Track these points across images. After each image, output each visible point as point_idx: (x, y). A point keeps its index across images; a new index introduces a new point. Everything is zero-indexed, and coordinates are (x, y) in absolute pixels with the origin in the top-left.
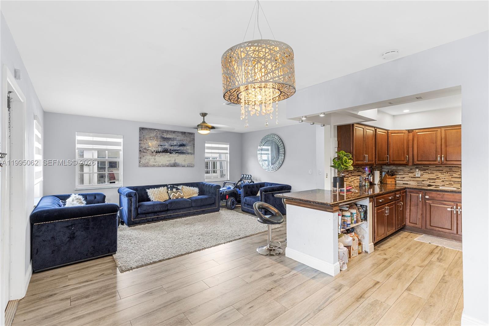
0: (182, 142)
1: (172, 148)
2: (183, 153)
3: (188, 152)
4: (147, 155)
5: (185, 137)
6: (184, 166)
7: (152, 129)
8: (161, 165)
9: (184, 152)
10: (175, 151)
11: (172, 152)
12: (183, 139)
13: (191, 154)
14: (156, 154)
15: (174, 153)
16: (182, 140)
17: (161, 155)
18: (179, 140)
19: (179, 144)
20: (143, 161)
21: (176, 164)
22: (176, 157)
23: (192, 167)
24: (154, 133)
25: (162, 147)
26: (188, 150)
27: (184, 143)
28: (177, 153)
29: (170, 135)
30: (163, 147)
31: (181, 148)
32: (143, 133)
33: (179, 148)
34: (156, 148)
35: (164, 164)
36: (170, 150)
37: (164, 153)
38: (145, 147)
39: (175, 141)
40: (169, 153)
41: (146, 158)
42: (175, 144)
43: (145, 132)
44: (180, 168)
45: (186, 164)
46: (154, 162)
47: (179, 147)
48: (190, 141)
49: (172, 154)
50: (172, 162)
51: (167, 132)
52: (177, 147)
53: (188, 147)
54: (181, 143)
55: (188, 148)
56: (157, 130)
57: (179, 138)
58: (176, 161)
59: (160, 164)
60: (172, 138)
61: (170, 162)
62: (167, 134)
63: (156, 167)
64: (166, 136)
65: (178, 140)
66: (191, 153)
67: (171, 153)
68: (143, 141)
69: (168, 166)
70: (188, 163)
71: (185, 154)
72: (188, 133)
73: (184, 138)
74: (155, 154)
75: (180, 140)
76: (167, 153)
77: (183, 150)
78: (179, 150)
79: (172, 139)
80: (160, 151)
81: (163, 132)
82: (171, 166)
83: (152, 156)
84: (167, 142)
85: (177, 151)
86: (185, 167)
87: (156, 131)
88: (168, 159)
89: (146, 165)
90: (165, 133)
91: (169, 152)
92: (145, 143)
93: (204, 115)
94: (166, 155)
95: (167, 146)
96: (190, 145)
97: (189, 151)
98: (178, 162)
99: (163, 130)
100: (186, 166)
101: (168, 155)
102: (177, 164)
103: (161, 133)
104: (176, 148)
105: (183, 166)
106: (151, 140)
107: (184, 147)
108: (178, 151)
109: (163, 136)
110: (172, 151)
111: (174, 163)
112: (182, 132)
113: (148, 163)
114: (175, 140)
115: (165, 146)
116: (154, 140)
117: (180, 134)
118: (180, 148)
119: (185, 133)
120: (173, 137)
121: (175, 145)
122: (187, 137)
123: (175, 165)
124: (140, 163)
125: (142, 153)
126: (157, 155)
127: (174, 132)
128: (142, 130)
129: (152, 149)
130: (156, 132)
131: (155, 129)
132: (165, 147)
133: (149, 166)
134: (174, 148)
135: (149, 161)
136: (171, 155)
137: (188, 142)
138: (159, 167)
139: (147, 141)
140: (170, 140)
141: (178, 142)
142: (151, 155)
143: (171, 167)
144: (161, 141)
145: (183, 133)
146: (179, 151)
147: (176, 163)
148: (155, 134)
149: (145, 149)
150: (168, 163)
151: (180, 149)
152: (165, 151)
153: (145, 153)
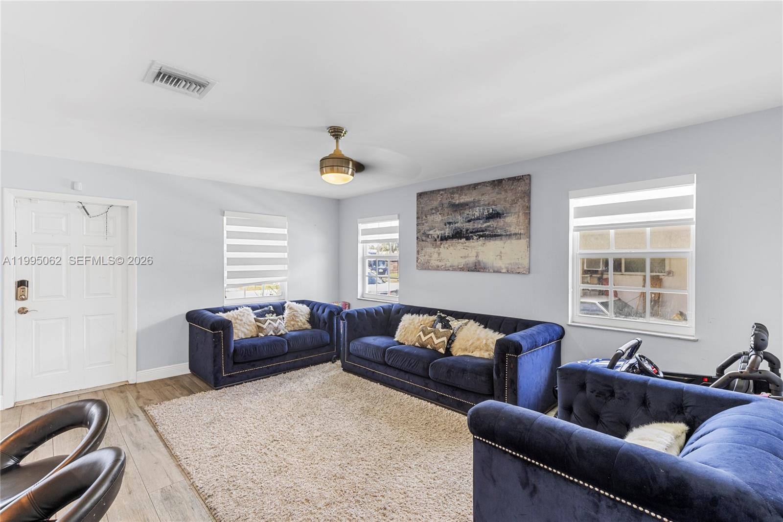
0: (493, 207)
1: (470, 226)
2: (496, 236)
3: (508, 233)
4: (428, 246)
5: (501, 193)
6: (498, 271)
7: (434, 191)
8: (450, 267)
9: (499, 232)
10: (477, 232)
11: (470, 235)
12: (495, 199)
13: (517, 236)
14: (441, 244)
15: (475, 238)
16: (494, 201)
17: (450, 244)
18: (486, 203)
19: (486, 213)
20: (422, 258)
21: (480, 265)
22: (480, 248)
23: (519, 273)
24: (437, 199)
25: (451, 225)
26: (510, 226)
27: (499, 208)
28: (480, 236)
29: (465, 195)
30: (454, 226)
31: (492, 223)
32: (421, 203)
33: (485, 225)
34: (441, 230)
35: (456, 264)
36: (467, 230)
37: (455, 241)
38: (424, 229)
39: (478, 208)
40: (464, 239)
41: (426, 252)
42: (477, 214)
43: (424, 200)
44: (488, 274)
45: (503, 267)
46: (438, 260)
47: (486, 222)
48: (513, 200)
49: (471, 241)
50: (472, 260)
51: (460, 189)
52: (481, 221)
53: (509, 219)
54: (491, 211)
55: (512, 222)
56: (443, 190)
57: (485, 199)
58: (480, 258)
59: (448, 264)
60: (471, 202)
61: (467, 259)
62: (460, 195)
63: (442, 270)
64: (459, 199)
65: (484, 205)
66: (516, 234)
67: (468, 239)
68: (421, 219)
69: (462, 269)
70: (511, 264)
71: (502, 239)
72: (509, 179)
73: (499, 196)
74: (439, 242)
75: (489, 204)
76: (461, 238)
77: (496, 228)
78: (486, 230)
79: (472, 205)
80: (448, 236)
81: (453, 193)
82: (470, 270)
83: (435, 248)
84: (460, 214)
85: (481, 233)
86: (500, 272)
87: (441, 192)
88: (464, 252)
89: (424, 266)
90: (457, 193)
91: (465, 237)
92: (424, 222)
93: (336, 133)
94: (459, 243)
95: (461, 223)
96: (515, 213)
97: (513, 230)
98: (484, 260)
99: (453, 188)
100: (504, 271)
101: (463, 244)
102: (482, 264)
103: (449, 196)
104: (480, 226)
105: (496, 270)
106: (433, 214)
107: (498, 219)
108: (483, 231)
109: (454, 201)
110: (471, 233)
111: (476, 263)
112: (494, 181)
113: (428, 262)
114: (477, 204)
115: (457, 223)
116: (438, 213)
117: (489, 188)
118: (488, 224)
119: (500, 181)
120: (472, 199)
121: (478, 219)
122: (506, 191)
123: (477, 268)
124: (417, 261)
125: (420, 243)
126: (442, 246)
127: (475, 186)
128: (420, 198)
129: (435, 233)
130: (441, 195)
131: (439, 190)
132: (456, 225)
133: (430, 268)
134: (476, 226)
135: (429, 258)
136: (468, 243)
137: (508, 205)
138: (446, 270)
139: (426, 217)
140: (467, 207)
141: (484, 209)
142: (433, 245)
143: (468, 271)
144: (450, 213)
145: (496, 182)
146: (487, 233)
147: (479, 262)
148: (440, 200)
149: (425, 234)
150: (462, 262)
151: (489, 226)
152: (458, 235)
153: (424, 242)
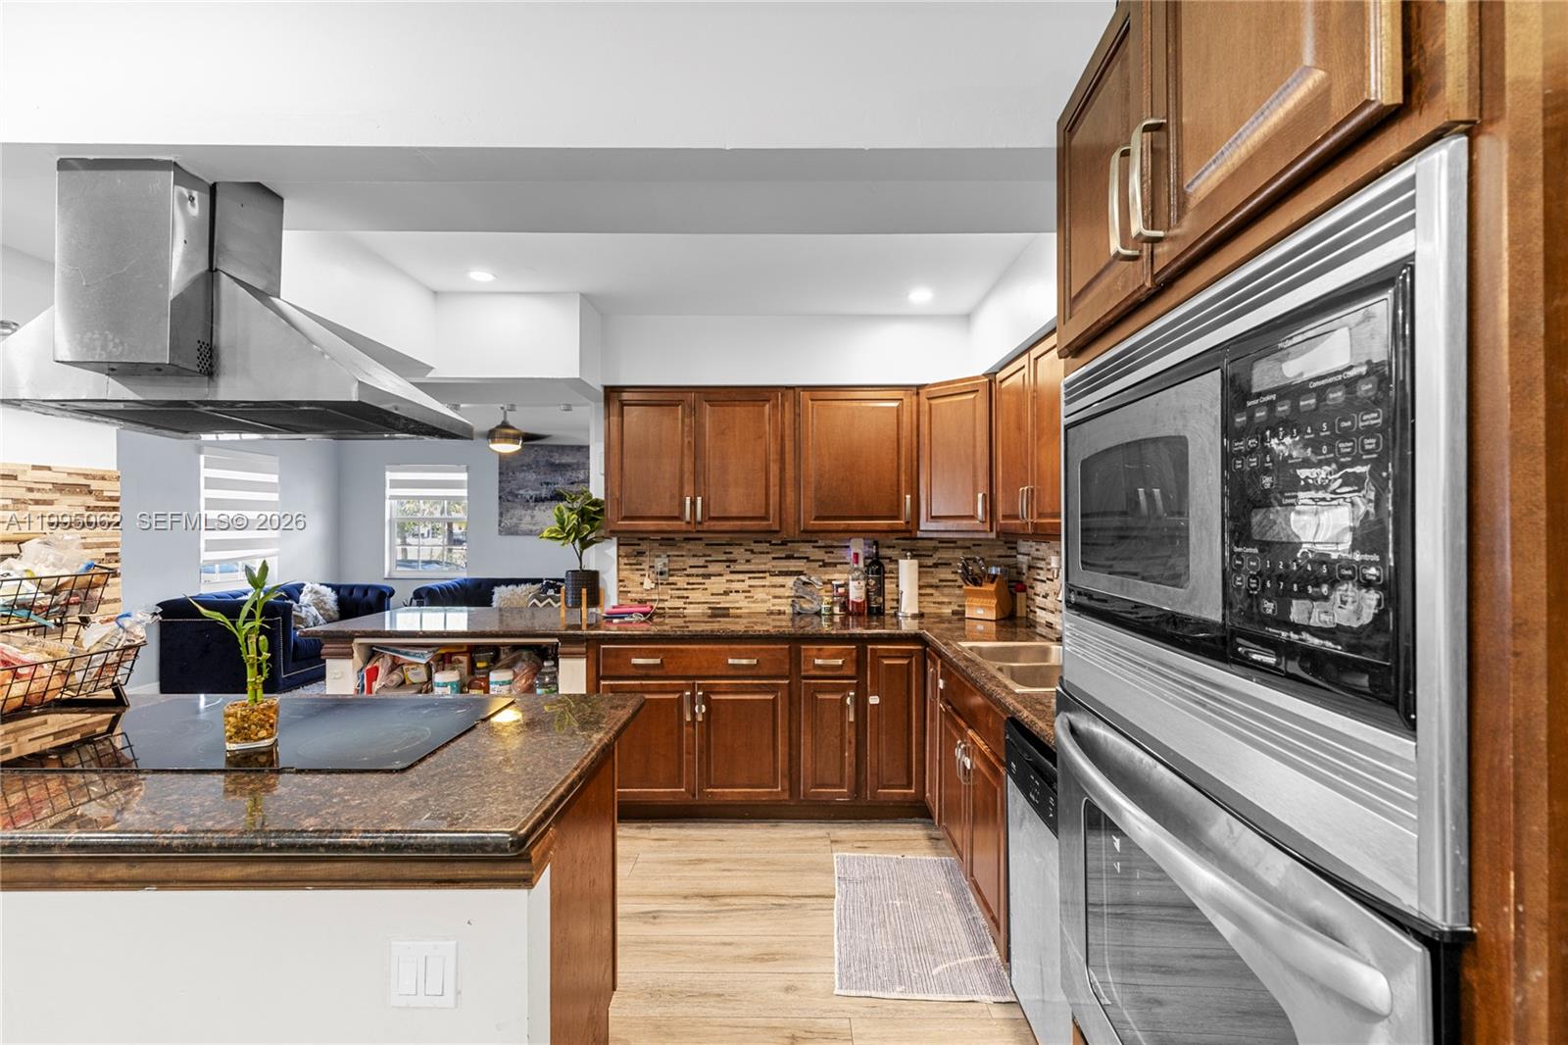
4: (515, 508)
14: (536, 506)
17: (545, 507)
20: (507, 522)
24: (530, 455)
25: (549, 486)
29: (567, 455)
30: (552, 487)
34: (536, 490)
37: (554, 503)
38: (512, 488)
41: (515, 515)
42: (582, 477)
46: (530, 524)
51: (561, 449)
60: (574, 464)
62: (561, 455)
64: (559, 459)
68: (506, 476)
74: (534, 504)
79: (575, 467)
80: (545, 497)
81: (551, 451)
83: (527, 510)
84: (561, 475)
87: (536, 448)
89: (511, 531)
92: (510, 478)
95: (561, 484)
103: (547, 453)
106: (524, 471)
109: (553, 460)
113: (517, 525)
114: (581, 467)
115: (558, 483)
116: (531, 471)
120: (575, 461)
124: (500, 525)
125: (505, 503)
126: (537, 508)
127: (579, 448)
129: (527, 492)
132: (556, 486)
133: (520, 532)
135: (519, 521)
139: (514, 474)
140: (569, 468)
142: (524, 507)
144: (547, 472)
148: (533, 455)
149: (511, 493)
152: (558, 497)
153: (512, 503)
